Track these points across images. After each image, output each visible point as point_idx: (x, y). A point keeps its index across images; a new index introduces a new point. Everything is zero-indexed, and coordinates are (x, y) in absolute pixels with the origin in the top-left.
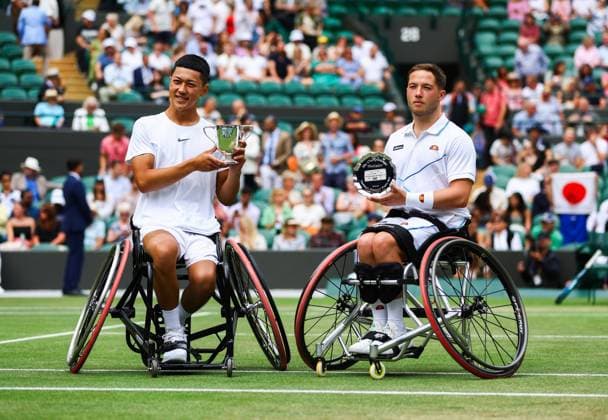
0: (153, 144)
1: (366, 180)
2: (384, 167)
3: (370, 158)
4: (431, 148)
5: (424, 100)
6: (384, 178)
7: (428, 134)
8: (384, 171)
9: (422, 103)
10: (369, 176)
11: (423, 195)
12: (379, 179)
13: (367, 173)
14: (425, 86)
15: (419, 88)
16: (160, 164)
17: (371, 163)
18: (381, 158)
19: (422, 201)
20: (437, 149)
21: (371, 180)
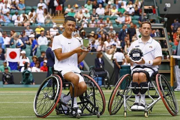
0: (61, 45)
1: (133, 56)
2: (139, 53)
3: (134, 50)
4: (150, 47)
5: (148, 32)
6: (139, 56)
7: (148, 43)
8: (139, 54)
9: (148, 33)
10: (134, 55)
11: (150, 61)
12: (137, 56)
13: (133, 54)
14: (148, 28)
15: (147, 29)
16: (64, 51)
17: (135, 51)
18: (138, 50)
19: (150, 63)
20: (152, 47)
21: (135, 56)
